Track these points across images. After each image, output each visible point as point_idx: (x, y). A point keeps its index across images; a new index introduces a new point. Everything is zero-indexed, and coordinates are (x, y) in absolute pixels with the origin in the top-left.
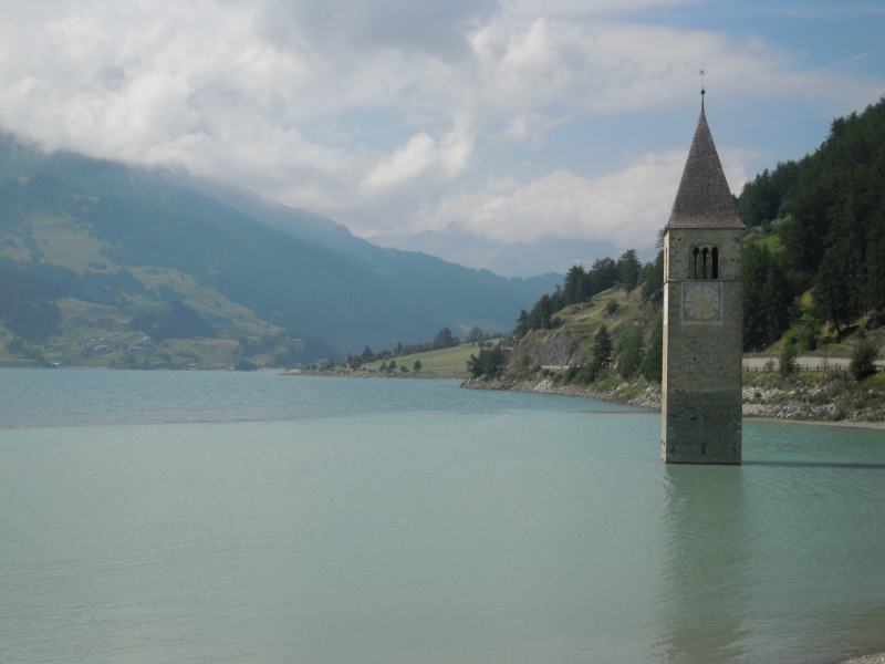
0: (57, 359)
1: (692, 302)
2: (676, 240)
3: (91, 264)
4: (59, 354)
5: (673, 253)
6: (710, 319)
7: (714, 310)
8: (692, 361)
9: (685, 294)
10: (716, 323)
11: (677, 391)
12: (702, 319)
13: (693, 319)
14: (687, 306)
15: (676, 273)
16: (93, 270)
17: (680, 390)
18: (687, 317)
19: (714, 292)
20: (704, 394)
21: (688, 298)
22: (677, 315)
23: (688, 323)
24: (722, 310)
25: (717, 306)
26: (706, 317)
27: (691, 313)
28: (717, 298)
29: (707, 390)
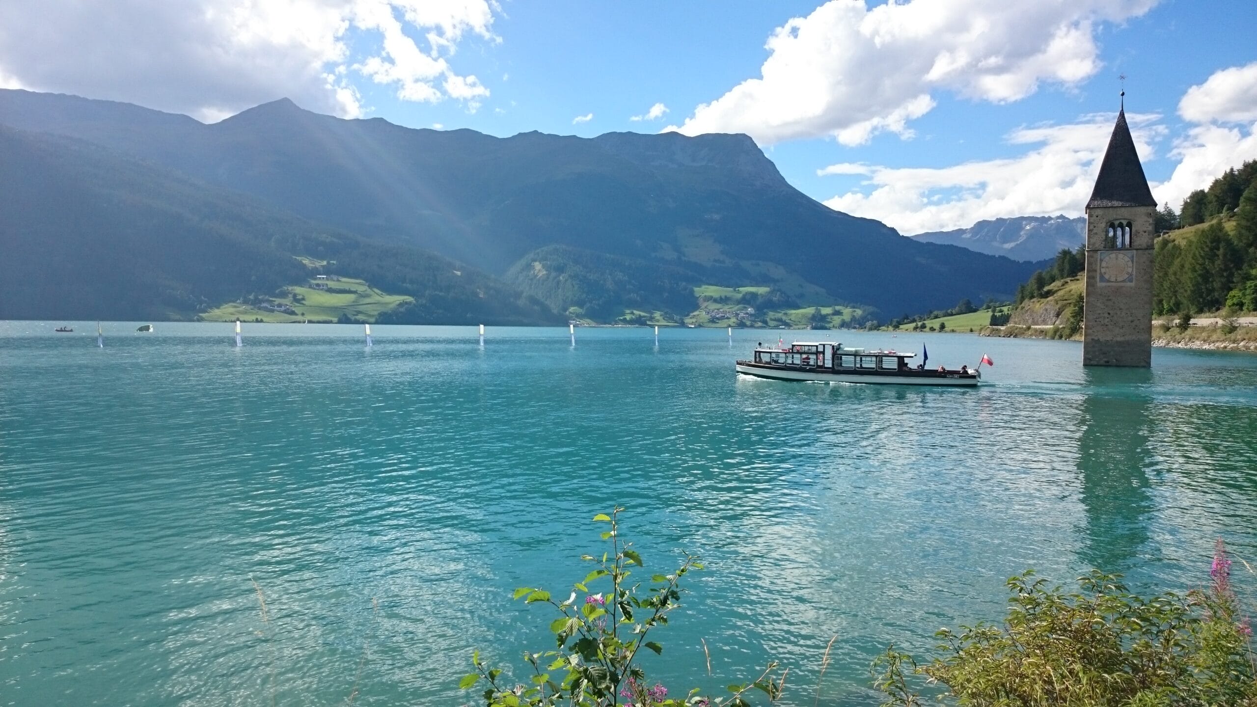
0: (692, 324)
1: (1107, 267)
2: (1094, 217)
3: (715, 261)
4: (694, 320)
5: (1091, 227)
6: (1124, 281)
7: (1128, 273)
8: (1106, 315)
9: (1101, 260)
10: (1129, 284)
11: (1092, 339)
12: (1116, 281)
13: (1108, 281)
14: (1103, 270)
15: (1094, 244)
16: (717, 265)
17: (1096, 338)
18: (1102, 279)
19: (1127, 259)
20: (1117, 342)
21: (1104, 264)
22: (1094, 278)
23: (1104, 284)
24: (1134, 273)
25: (1130, 270)
26: (1119, 279)
27: (1107, 277)
28: (1130, 264)
29: (1119, 339)
